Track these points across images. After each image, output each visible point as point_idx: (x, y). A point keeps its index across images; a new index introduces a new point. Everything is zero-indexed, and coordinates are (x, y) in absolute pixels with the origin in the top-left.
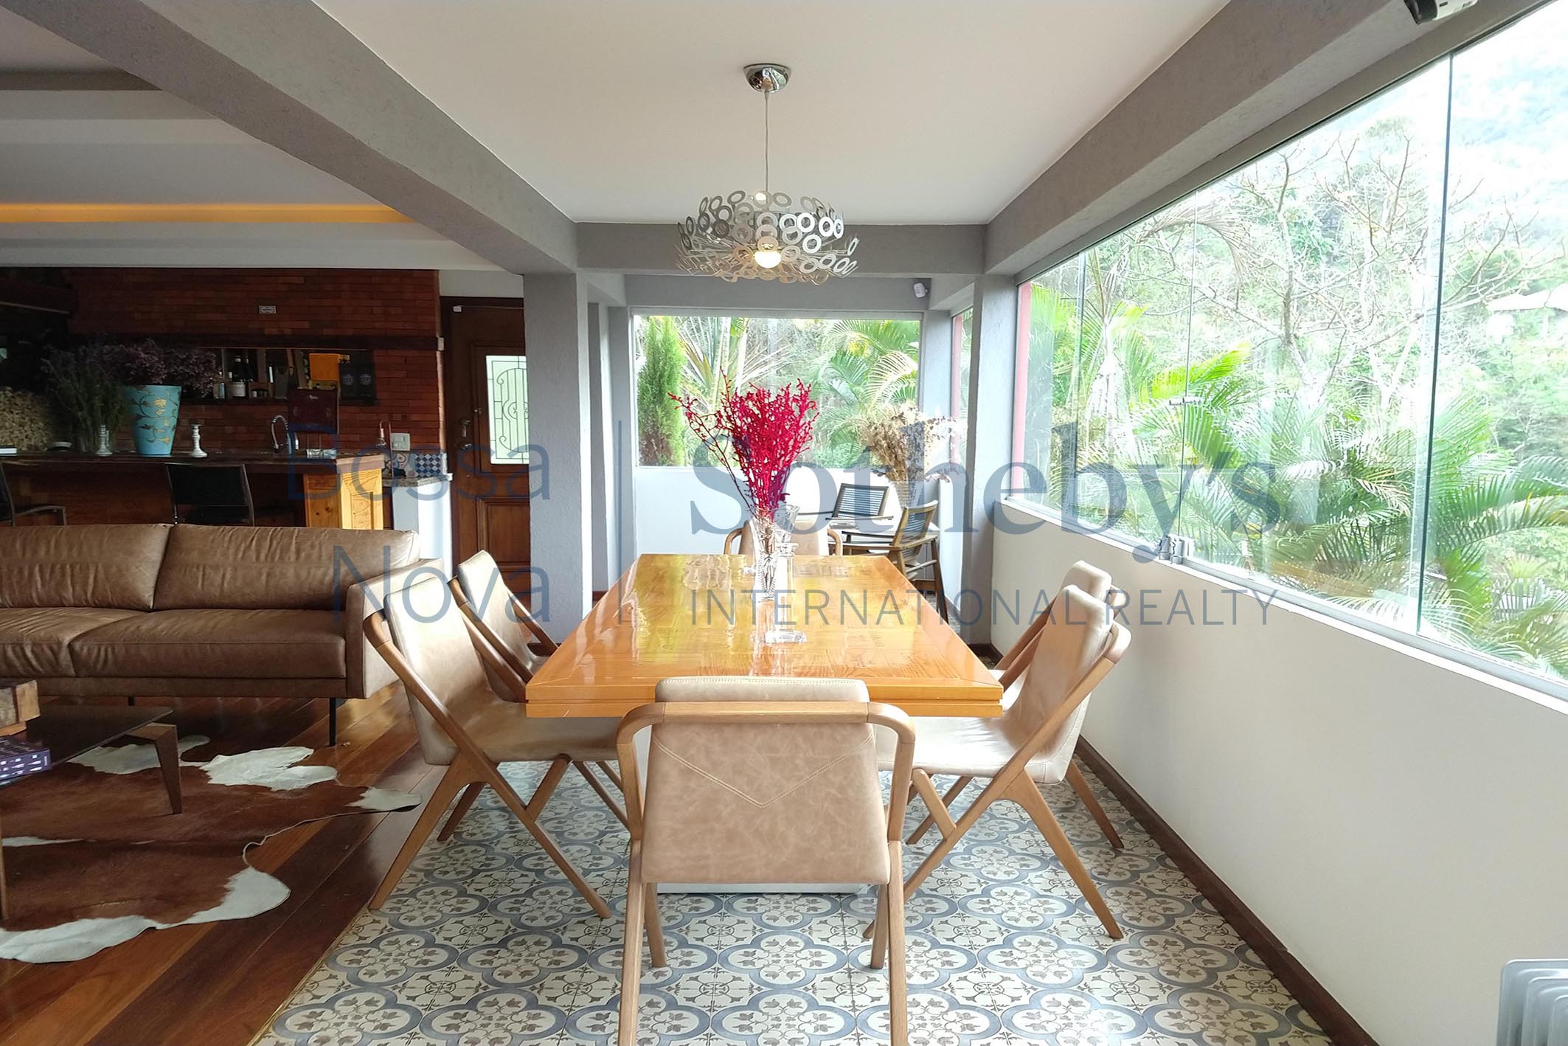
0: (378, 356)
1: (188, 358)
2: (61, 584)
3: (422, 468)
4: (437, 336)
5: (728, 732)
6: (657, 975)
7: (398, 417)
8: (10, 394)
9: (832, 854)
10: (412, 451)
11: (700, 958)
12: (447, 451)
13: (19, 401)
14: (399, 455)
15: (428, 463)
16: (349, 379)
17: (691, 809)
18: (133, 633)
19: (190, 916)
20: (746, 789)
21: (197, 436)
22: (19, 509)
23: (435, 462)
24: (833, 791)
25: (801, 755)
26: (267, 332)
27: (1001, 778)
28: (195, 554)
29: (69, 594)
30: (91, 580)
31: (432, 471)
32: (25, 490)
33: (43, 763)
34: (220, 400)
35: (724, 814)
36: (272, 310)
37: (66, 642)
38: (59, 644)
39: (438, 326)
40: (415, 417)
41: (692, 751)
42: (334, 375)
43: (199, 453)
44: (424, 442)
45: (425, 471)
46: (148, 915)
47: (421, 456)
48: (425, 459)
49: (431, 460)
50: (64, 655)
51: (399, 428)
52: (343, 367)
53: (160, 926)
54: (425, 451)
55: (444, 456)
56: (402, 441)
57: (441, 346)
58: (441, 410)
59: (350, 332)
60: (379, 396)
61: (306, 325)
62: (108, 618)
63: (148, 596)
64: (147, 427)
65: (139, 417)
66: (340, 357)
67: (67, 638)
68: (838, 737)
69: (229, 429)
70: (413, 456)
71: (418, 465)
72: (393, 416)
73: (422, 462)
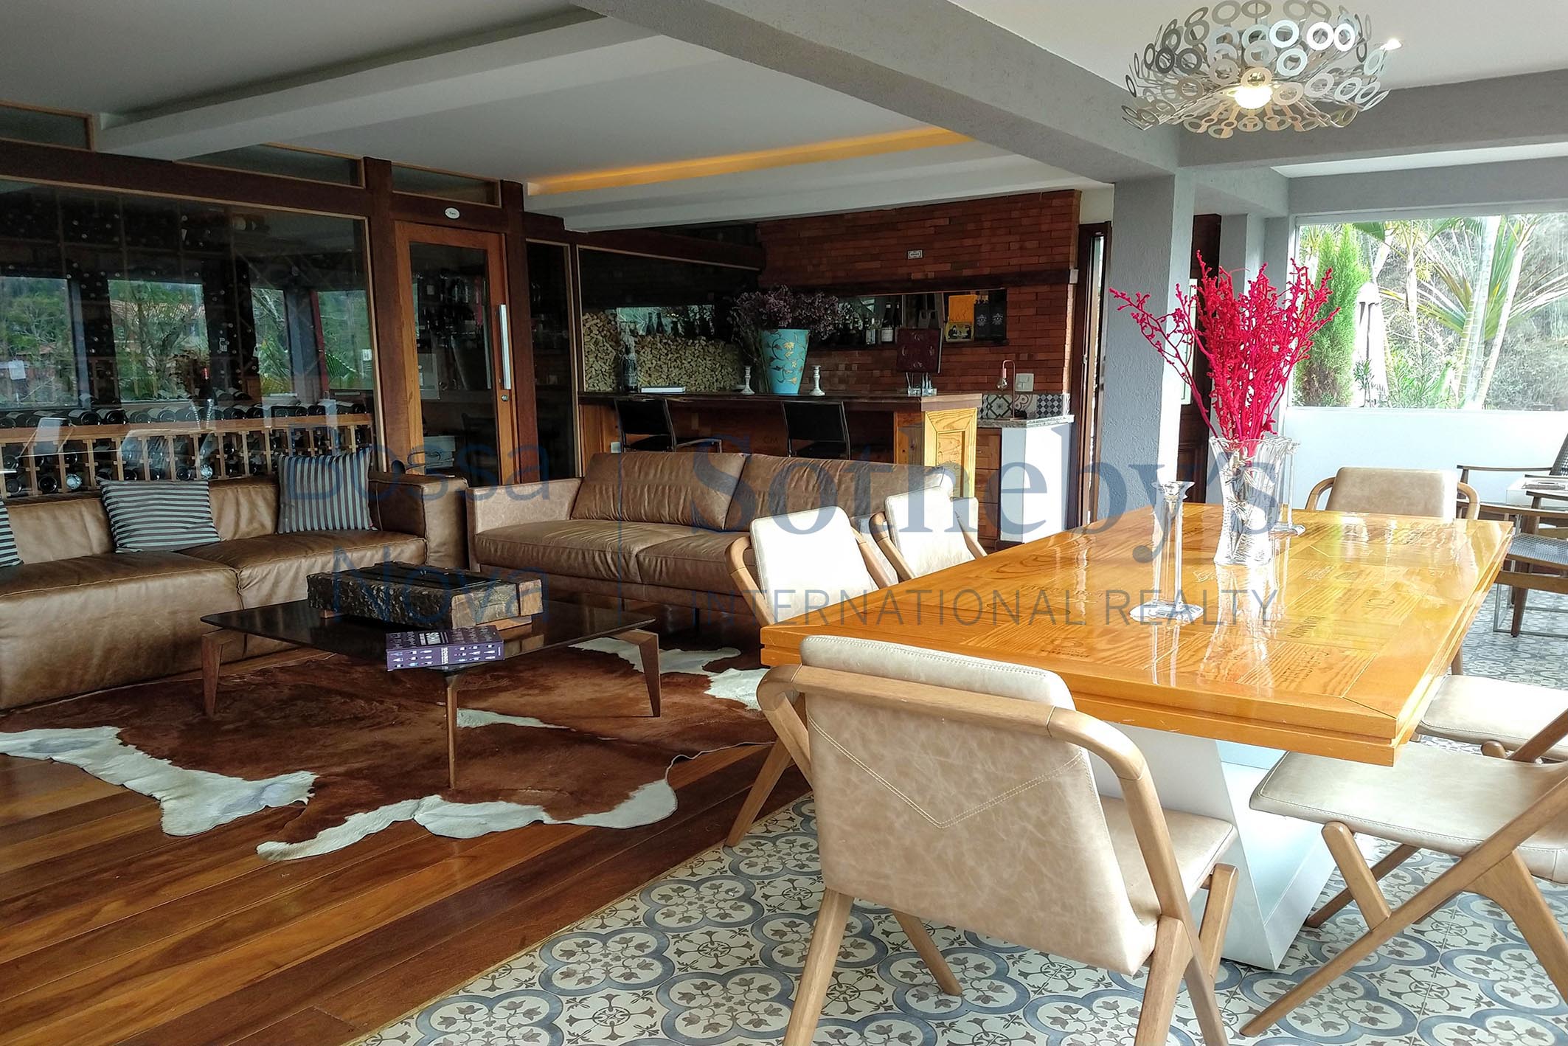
0: (1012, 295)
1: (813, 302)
2: (661, 503)
3: (1043, 410)
4: (1071, 267)
5: (883, 717)
6: (939, 1004)
7: (1024, 357)
8: (704, 343)
10: (1034, 392)
12: (1071, 391)
13: (712, 349)
14: (1022, 396)
15: (1050, 403)
16: (982, 320)
17: (858, 809)
18: (682, 549)
19: (579, 815)
20: (918, 799)
21: (817, 376)
22: (679, 441)
23: (1056, 403)
24: (1030, 827)
25: (979, 767)
26: (913, 277)
28: (759, 481)
29: (665, 512)
30: (682, 501)
31: (1053, 412)
32: (695, 424)
33: (497, 651)
34: (871, 345)
35: (897, 825)
36: (917, 254)
37: (635, 553)
38: (630, 553)
39: (1073, 258)
40: (1040, 356)
42: (970, 316)
43: (819, 392)
44: (1048, 385)
45: (1046, 412)
47: (1043, 397)
48: (1046, 400)
49: (1053, 400)
50: (633, 562)
51: (1023, 368)
52: (978, 308)
53: (547, 819)
54: (1048, 391)
55: (1066, 396)
56: (1025, 381)
57: (1074, 278)
58: (1068, 348)
59: (986, 271)
60: (1009, 335)
61: (948, 267)
62: (679, 534)
63: (721, 518)
64: (778, 368)
65: (772, 359)
66: (976, 297)
67: (636, 550)
68: (1026, 751)
69: (877, 373)
70: (1036, 397)
71: (1040, 406)
72: (1018, 356)
73: (1043, 403)
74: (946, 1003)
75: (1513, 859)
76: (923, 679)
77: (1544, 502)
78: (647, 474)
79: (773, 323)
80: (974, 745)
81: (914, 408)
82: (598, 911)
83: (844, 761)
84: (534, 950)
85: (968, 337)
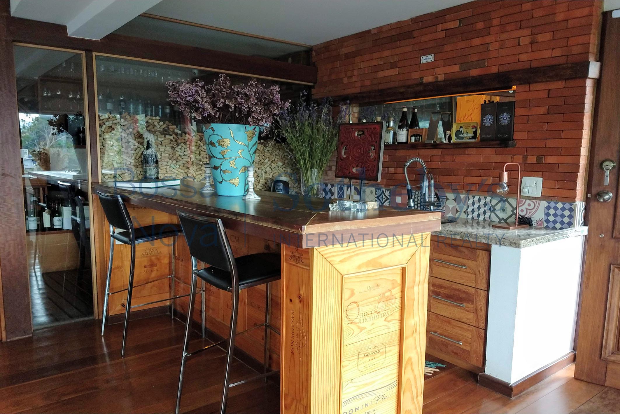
0: (521, 93)
3: (551, 218)
4: (590, 60)
7: (532, 159)
10: (544, 197)
12: (585, 199)
14: (528, 201)
15: (559, 212)
16: (489, 120)
23: (567, 213)
26: (425, 80)
31: (562, 223)
39: (593, 48)
40: (551, 160)
42: (476, 118)
44: (557, 189)
45: (555, 222)
47: (552, 204)
48: (556, 208)
49: (563, 209)
51: (530, 171)
52: (485, 108)
54: (558, 199)
56: (532, 185)
57: (594, 70)
59: (495, 70)
60: (517, 136)
61: (456, 68)
70: (544, 204)
71: (548, 214)
72: (525, 157)
73: (552, 211)
85: (474, 137)
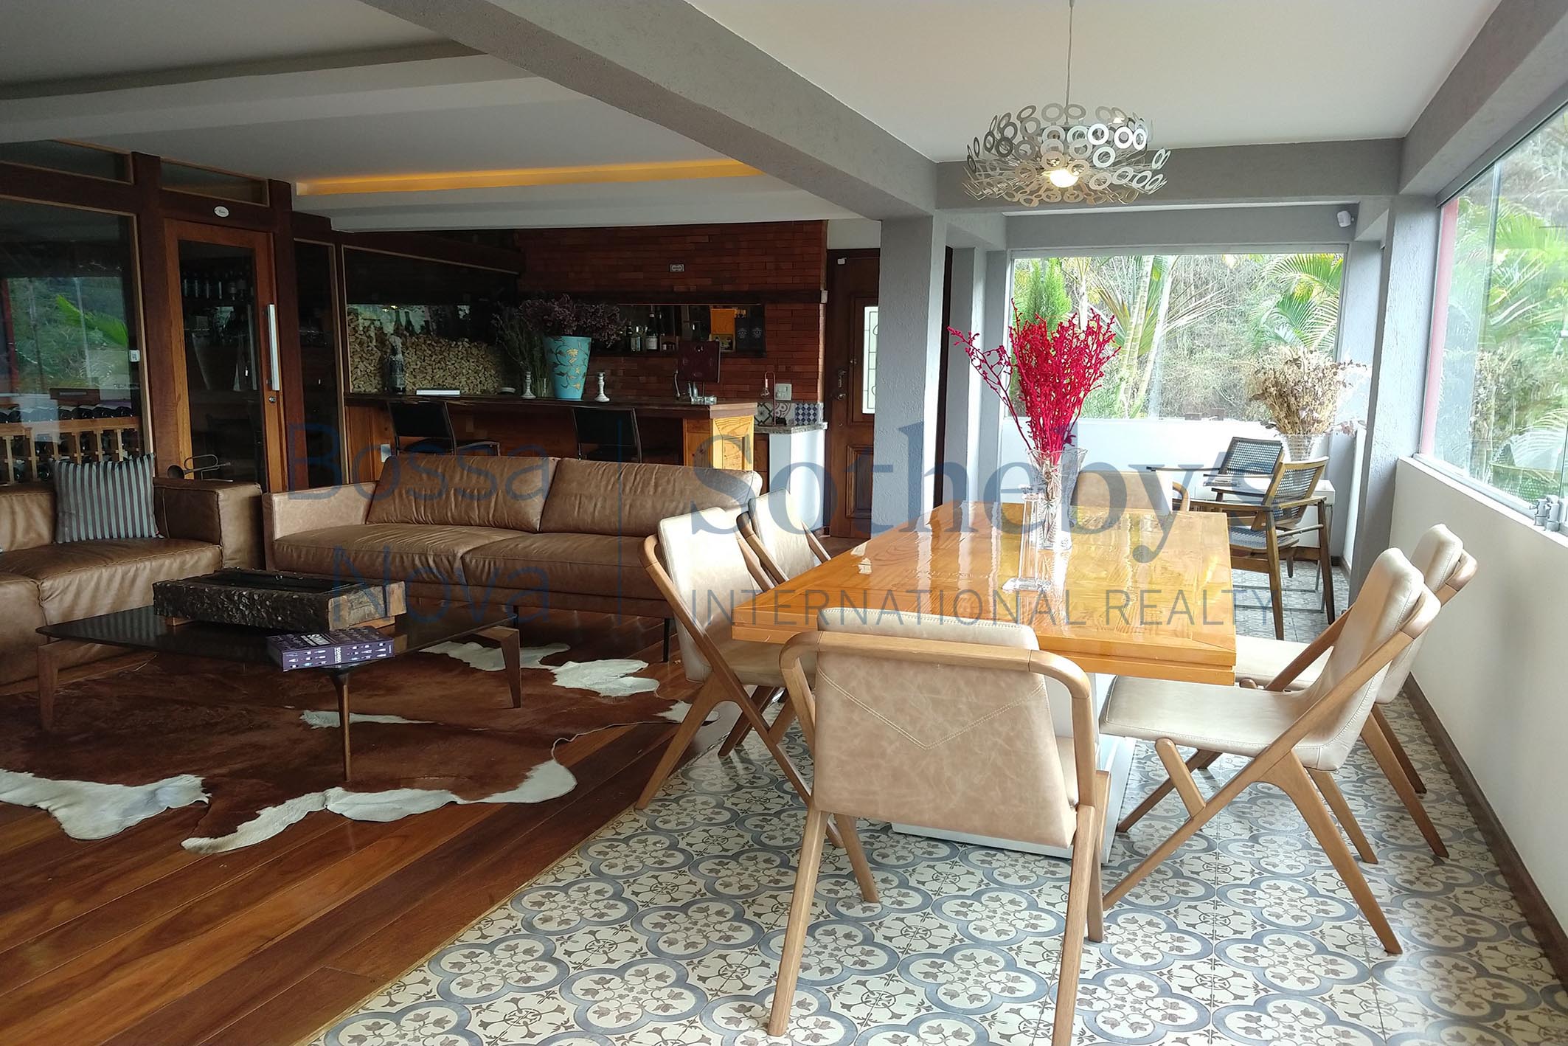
0: (769, 310)
1: (597, 311)
2: (470, 507)
3: (800, 417)
4: (822, 289)
5: (888, 667)
7: (782, 368)
8: (467, 345)
9: (1002, 807)
10: (793, 400)
11: (915, 900)
12: (824, 401)
13: (475, 351)
14: (781, 404)
15: (806, 412)
16: (743, 333)
17: (856, 742)
18: (511, 550)
19: (488, 795)
20: (909, 728)
21: (602, 383)
22: (458, 445)
23: (812, 412)
24: (1000, 741)
25: (964, 699)
26: (675, 289)
27: (1263, 758)
28: (574, 484)
29: (475, 515)
30: (493, 504)
31: (809, 420)
32: (470, 428)
33: (388, 650)
34: (636, 352)
35: (889, 751)
36: (680, 268)
37: (459, 555)
38: (455, 556)
39: (823, 280)
40: (797, 369)
41: (854, 684)
42: (730, 330)
43: (603, 398)
44: (803, 393)
45: (803, 420)
46: (455, 791)
47: (800, 406)
49: (809, 409)
50: (458, 564)
51: (782, 379)
52: (739, 321)
53: (460, 801)
54: (804, 401)
55: (821, 405)
56: (784, 391)
57: (824, 299)
58: (821, 362)
59: (746, 288)
60: (767, 348)
61: (708, 282)
62: (498, 536)
63: (536, 520)
64: (562, 374)
65: (556, 365)
66: (736, 311)
67: (461, 552)
68: (1003, 684)
69: (642, 379)
70: (794, 405)
71: (798, 414)
72: (776, 367)
73: (801, 411)
74: (871, 909)
75: (1291, 754)
76: (925, 636)
77: (1225, 496)
78: (452, 478)
79: (559, 330)
80: (962, 683)
81: (703, 415)
82: (547, 869)
83: (850, 705)
84: (505, 904)
85: (730, 348)
